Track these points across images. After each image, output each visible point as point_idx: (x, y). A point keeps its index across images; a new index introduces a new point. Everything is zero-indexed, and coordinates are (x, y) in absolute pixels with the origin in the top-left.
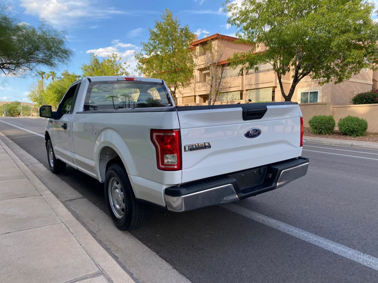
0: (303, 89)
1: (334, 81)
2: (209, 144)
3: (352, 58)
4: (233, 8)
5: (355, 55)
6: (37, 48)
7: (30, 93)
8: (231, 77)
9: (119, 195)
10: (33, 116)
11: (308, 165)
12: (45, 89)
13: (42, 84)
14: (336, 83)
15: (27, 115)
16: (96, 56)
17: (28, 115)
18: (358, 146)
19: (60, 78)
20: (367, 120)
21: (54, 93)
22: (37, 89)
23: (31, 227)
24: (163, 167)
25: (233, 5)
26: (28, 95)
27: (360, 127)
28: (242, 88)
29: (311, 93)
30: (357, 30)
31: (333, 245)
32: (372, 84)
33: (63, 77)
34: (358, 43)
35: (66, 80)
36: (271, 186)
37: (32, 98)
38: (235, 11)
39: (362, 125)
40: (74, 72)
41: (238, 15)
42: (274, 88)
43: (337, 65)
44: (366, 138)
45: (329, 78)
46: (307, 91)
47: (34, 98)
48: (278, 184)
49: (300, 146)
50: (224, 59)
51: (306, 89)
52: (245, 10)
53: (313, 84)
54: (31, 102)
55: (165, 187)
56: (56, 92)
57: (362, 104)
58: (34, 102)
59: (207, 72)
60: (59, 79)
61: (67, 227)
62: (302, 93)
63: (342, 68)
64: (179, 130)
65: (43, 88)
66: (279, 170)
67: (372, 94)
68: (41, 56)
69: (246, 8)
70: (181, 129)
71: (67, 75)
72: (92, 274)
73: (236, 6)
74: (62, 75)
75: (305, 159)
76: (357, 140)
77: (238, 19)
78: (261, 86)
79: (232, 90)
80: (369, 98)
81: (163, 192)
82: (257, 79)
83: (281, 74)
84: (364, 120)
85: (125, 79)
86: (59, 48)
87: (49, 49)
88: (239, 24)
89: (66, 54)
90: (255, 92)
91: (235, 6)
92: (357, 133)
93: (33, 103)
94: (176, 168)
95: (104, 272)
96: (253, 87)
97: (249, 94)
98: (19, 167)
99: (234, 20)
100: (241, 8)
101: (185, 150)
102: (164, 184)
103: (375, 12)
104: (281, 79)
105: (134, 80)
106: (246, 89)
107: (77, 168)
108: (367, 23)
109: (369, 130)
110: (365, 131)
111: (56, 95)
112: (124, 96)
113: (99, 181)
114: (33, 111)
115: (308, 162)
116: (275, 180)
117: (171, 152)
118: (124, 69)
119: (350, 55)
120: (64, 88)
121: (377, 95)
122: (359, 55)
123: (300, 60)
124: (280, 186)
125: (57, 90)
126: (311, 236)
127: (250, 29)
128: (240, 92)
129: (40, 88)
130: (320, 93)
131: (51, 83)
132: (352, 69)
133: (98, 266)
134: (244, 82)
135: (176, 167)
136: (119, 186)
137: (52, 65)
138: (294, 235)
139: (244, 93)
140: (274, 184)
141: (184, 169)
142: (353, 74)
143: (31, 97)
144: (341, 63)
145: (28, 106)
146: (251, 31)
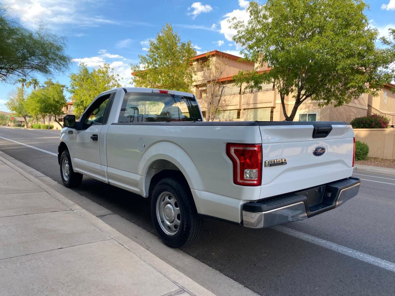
0: (302, 110)
1: (333, 104)
2: (285, 160)
3: (355, 82)
4: (240, 25)
5: (359, 79)
6: (33, 54)
7: (8, 101)
8: (231, 95)
9: (172, 211)
10: (9, 126)
11: (359, 186)
12: (25, 97)
13: (21, 92)
14: (335, 106)
15: (2, 125)
16: (86, 65)
17: (4, 125)
18: (362, 170)
19: (43, 86)
20: (368, 145)
21: (37, 102)
22: (16, 97)
23: (82, 242)
24: (241, 181)
25: (240, 23)
26: (6, 103)
27: (362, 151)
28: (239, 107)
29: (309, 115)
30: (361, 56)
31: (392, 266)
32: (367, 109)
33: (46, 86)
34: (360, 68)
35: (50, 89)
36: (332, 205)
37: (11, 107)
38: (241, 29)
39: (364, 149)
40: (58, 81)
41: (243, 33)
42: (273, 108)
43: (338, 88)
44: (368, 162)
45: (328, 102)
46: (305, 113)
47: (12, 107)
48: (337, 203)
49: (352, 166)
50: (224, 76)
51: (304, 111)
52: (252, 28)
53: (312, 106)
54: (9, 111)
55: (242, 203)
56: (38, 101)
57: (360, 128)
58: (13, 110)
59: (204, 88)
60: (41, 88)
61: (120, 244)
62: (300, 115)
63: (342, 91)
64: (260, 145)
65: (22, 96)
66: (339, 189)
67: (369, 119)
68: (36, 62)
69: (252, 27)
70: (262, 144)
71: (50, 84)
72: (175, 291)
73: (243, 24)
74: (45, 83)
75: (357, 179)
76: (359, 164)
77: (243, 37)
78: (259, 106)
79: (229, 108)
80: (366, 123)
81: (239, 208)
82: (255, 98)
83: (284, 95)
84: (365, 144)
85: (159, 92)
86: (57, 55)
87: (46, 55)
88: (244, 41)
89: (65, 61)
90: (253, 112)
91: (241, 24)
92: (358, 157)
93: (11, 112)
94: (255, 184)
95: (185, 290)
96: (251, 106)
97: (246, 113)
98: (29, 180)
99: (240, 38)
100: (247, 26)
101: (265, 166)
102: (242, 200)
103: (379, 39)
104: (284, 99)
105: (168, 93)
106: (244, 108)
107: (109, 182)
108: (370, 49)
109: (370, 154)
110: (366, 155)
111: (38, 105)
112: (133, 109)
113: (143, 196)
114: (9, 120)
115: (360, 182)
116: (335, 200)
117: (251, 167)
118: (116, 81)
119: (353, 79)
120: (48, 98)
121: (373, 120)
122: (362, 79)
123: (303, 82)
124: (339, 205)
125: (40, 100)
126: (367, 256)
127: (256, 48)
128: (237, 111)
129: (19, 96)
130: (318, 116)
131: (33, 91)
132: (352, 93)
133: (175, 283)
134: (242, 101)
135: (255, 182)
136: (173, 201)
137: (47, 72)
138: (350, 256)
139: (241, 112)
140: (334, 202)
141: (263, 185)
142: (353, 98)
143: (9, 105)
144: (342, 86)
145: (4, 115)
146: (257, 50)
